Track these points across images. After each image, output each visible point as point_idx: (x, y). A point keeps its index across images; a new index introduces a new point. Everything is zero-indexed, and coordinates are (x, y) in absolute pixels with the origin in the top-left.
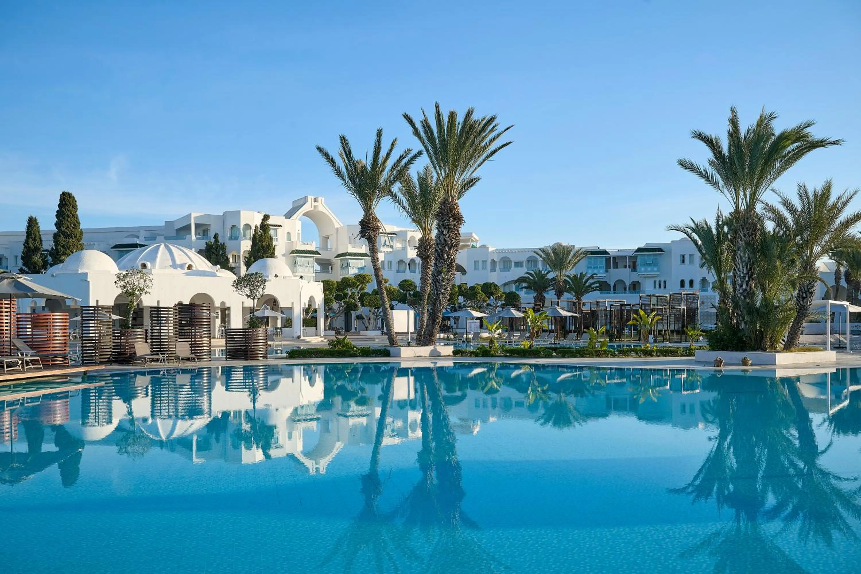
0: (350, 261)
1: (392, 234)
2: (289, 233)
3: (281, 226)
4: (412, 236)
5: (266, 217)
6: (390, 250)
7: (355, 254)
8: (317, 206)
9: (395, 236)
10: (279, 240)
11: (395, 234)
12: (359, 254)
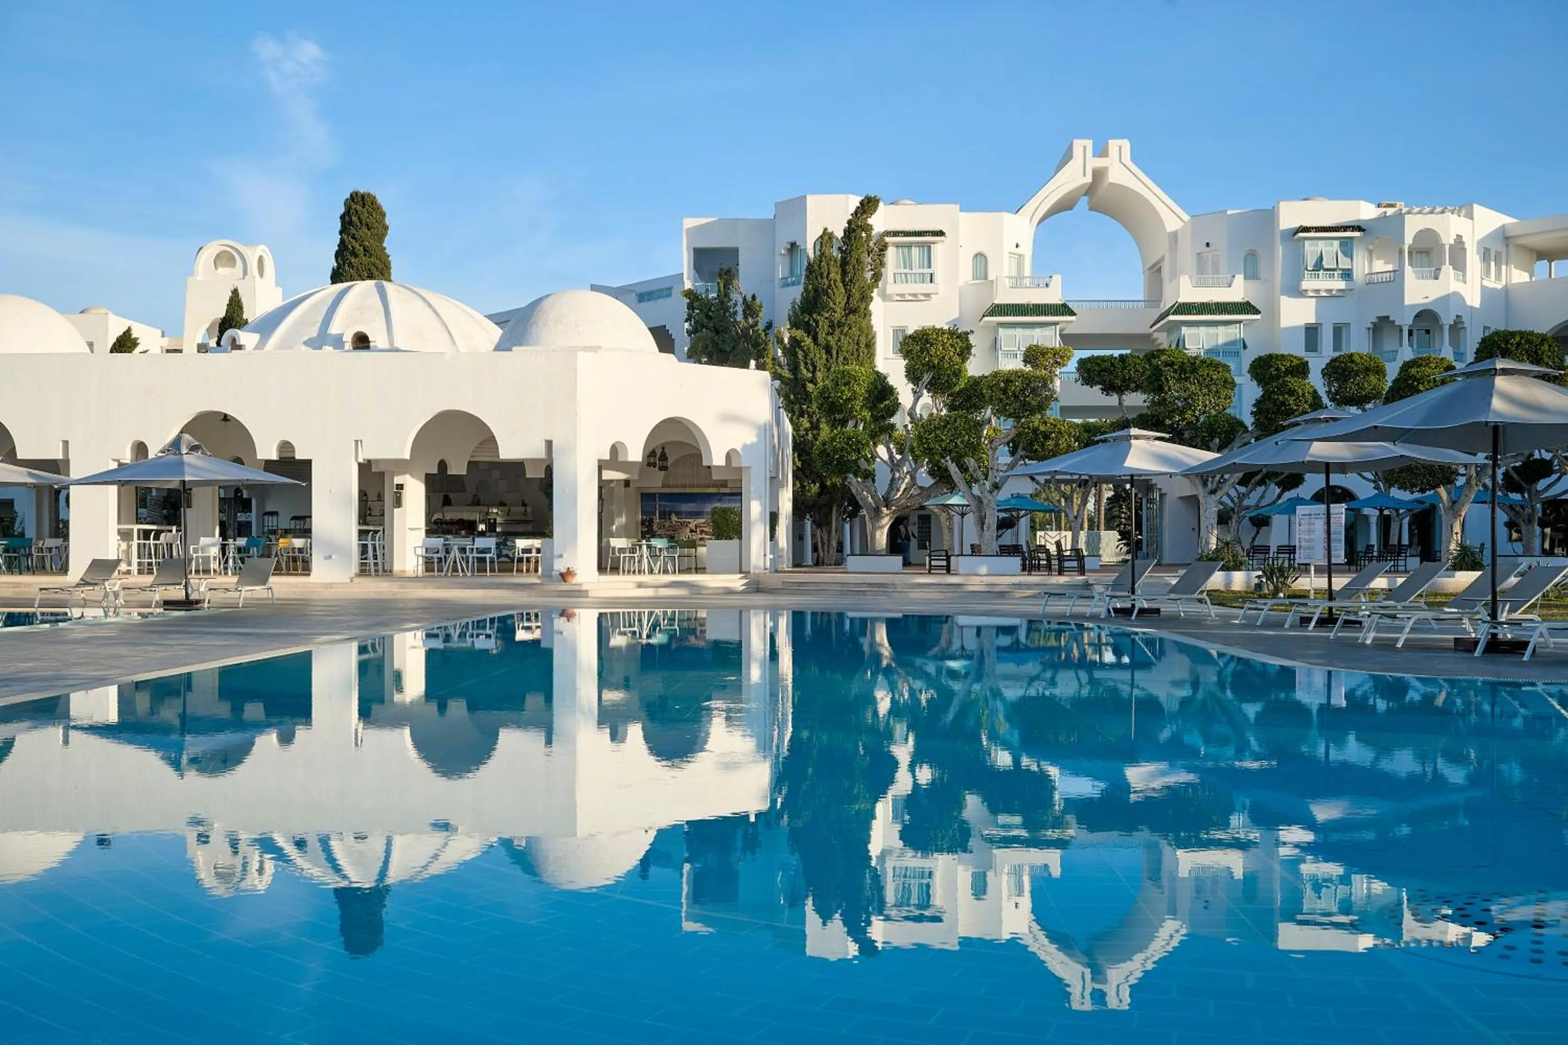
0: (1184, 330)
1: (1345, 228)
2: (980, 258)
3: (941, 233)
4: (1428, 230)
5: (868, 206)
6: (1342, 285)
7: (1204, 308)
8: (1106, 169)
9: (1357, 234)
10: (937, 278)
11: (1359, 228)
12: (1218, 304)
